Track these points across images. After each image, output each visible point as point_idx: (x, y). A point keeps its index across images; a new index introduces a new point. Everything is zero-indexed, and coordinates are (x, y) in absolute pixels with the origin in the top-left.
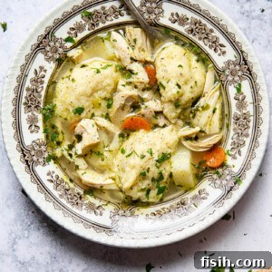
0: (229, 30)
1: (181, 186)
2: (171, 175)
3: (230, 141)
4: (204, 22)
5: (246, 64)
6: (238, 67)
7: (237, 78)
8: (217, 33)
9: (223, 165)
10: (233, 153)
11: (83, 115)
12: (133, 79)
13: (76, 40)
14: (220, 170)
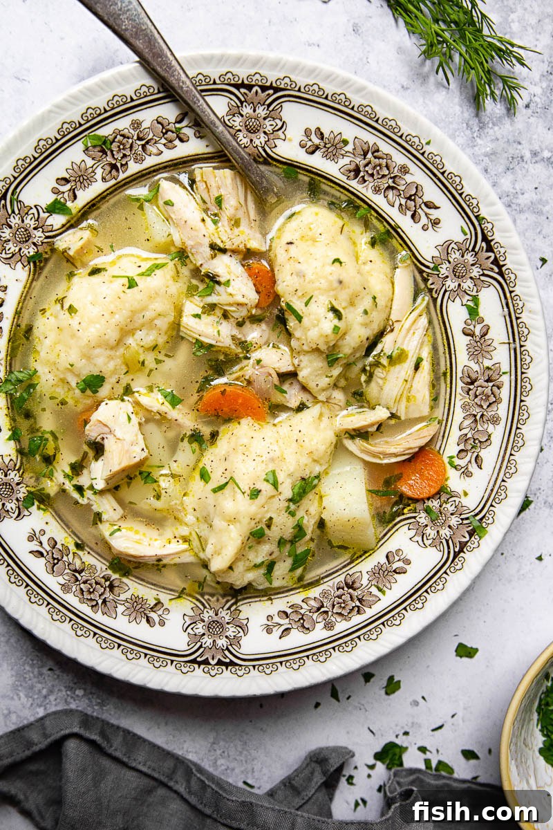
0: (449, 168)
1: (346, 548)
2: (321, 524)
3: (455, 434)
4: (385, 148)
5: (490, 249)
6: (469, 258)
7: (467, 284)
8: (417, 176)
9: (441, 492)
10: (463, 463)
11: (104, 391)
12: (220, 297)
13: (75, 206)
14: (434, 504)
